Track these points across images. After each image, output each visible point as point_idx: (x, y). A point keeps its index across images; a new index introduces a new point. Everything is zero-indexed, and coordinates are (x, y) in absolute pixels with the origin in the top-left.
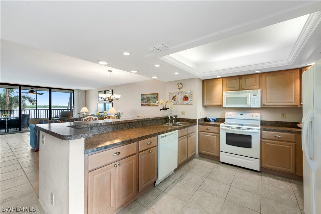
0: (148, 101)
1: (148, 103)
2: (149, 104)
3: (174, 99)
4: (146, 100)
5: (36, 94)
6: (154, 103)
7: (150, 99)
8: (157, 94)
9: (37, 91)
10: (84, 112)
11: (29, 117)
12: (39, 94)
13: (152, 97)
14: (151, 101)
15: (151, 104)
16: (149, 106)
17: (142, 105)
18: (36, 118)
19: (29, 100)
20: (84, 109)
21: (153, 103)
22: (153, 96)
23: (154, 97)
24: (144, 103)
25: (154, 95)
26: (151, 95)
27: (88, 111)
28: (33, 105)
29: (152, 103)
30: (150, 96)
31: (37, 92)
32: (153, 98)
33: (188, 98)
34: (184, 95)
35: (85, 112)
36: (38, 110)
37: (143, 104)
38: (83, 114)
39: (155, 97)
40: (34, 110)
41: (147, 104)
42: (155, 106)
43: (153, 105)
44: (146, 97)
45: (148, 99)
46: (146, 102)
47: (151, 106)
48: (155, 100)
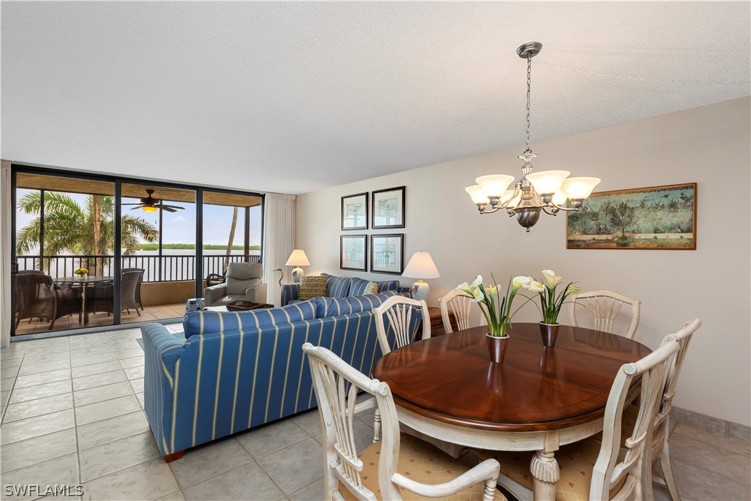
0: (616, 222)
1: (620, 234)
2: (624, 238)
4: (605, 220)
5: (158, 209)
6: (659, 236)
7: (631, 216)
8: (694, 186)
9: (161, 200)
10: (296, 267)
11: (141, 278)
12: (167, 208)
13: (649, 204)
14: (644, 224)
15: (637, 236)
16: (623, 245)
17: (572, 245)
18: (160, 280)
19: (142, 231)
20: (297, 258)
21: (656, 231)
23: (665, 202)
24: (585, 233)
25: (663, 193)
26: (642, 196)
27: (309, 264)
28: (149, 243)
29: (652, 236)
30: (634, 201)
31: (161, 203)
32: (658, 208)
35: (300, 267)
36: (166, 256)
37: (578, 236)
38: (295, 273)
39: (672, 205)
40: (155, 257)
41: (608, 241)
42: (676, 247)
43: (655, 245)
44: (605, 207)
45: (615, 215)
46: (600, 229)
47: (642, 247)
48: (675, 220)
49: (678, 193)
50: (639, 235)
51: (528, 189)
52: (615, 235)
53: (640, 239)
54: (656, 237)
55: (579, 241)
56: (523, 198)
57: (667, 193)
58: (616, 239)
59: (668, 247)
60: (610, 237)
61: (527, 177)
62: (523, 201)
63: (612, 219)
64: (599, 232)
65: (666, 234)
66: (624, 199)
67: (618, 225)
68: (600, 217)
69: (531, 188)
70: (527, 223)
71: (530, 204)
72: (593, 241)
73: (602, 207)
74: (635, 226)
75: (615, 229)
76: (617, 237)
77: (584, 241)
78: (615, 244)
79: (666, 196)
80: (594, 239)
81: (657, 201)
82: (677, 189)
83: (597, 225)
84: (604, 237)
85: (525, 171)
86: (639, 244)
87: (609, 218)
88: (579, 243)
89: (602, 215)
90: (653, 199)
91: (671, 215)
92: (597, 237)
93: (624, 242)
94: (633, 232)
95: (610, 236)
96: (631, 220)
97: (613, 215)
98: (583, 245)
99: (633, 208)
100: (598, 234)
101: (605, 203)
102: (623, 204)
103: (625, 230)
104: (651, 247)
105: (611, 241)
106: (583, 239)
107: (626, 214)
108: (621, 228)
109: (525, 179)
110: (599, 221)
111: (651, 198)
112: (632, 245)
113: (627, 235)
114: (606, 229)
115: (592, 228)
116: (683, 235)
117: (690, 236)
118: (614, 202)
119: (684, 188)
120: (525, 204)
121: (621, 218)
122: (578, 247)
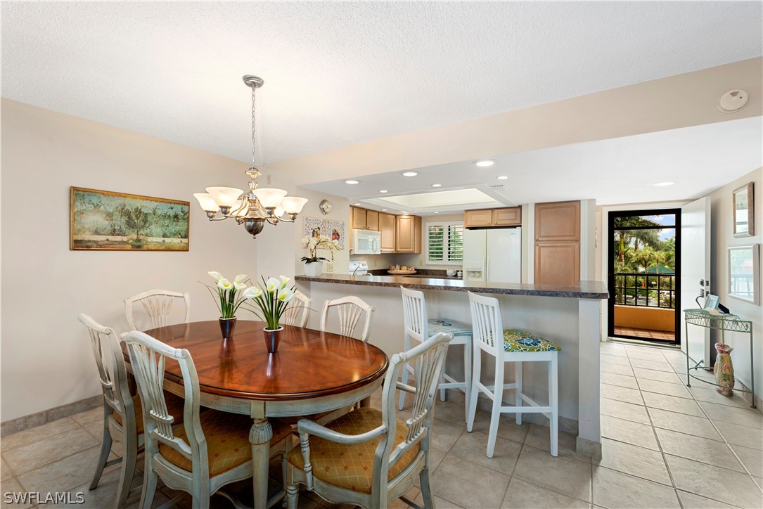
0: (131, 225)
1: (135, 236)
2: (138, 240)
3: (315, 234)
4: (120, 221)
6: (166, 240)
7: (145, 221)
8: (188, 204)
13: (159, 212)
14: (155, 229)
15: (150, 239)
16: (138, 247)
17: (79, 245)
21: (164, 236)
22: (164, 209)
23: (172, 213)
24: (97, 233)
25: (170, 205)
26: (154, 204)
29: (161, 239)
30: (148, 207)
32: (166, 216)
33: (339, 236)
34: (333, 228)
37: (88, 237)
39: (176, 217)
41: (123, 242)
42: (177, 249)
43: (163, 248)
44: (120, 208)
45: (130, 218)
46: (114, 230)
47: (154, 248)
48: (178, 228)
49: (180, 207)
50: (152, 238)
51: (254, 201)
52: (130, 237)
53: (152, 242)
54: (164, 241)
55: (89, 241)
56: (250, 209)
57: (172, 205)
58: (131, 241)
59: (173, 248)
60: (125, 239)
61: (253, 191)
62: (250, 212)
63: (127, 221)
64: (113, 233)
65: (171, 239)
66: (139, 204)
67: (133, 228)
68: (114, 217)
69: (257, 201)
70: (254, 230)
71: (256, 215)
72: (107, 242)
73: (117, 207)
74: (148, 230)
75: (130, 231)
76: (132, 239)
77: (95, 242)
78: (130, 246)
79: (172, 208)
80: (108, 240)
81: (165, 211)
82: (179, 204)
83: (111, 226)
84: (119, 238)
85: (251, 185)
86: (151, 246)
87: (124, 219)
88: (89, 244)
89: (117, 216)
90: (162, 209)
91: (175, 224)
92: (111, 238)
93: (138, 244)
94: (147, 235)
95: (125, 237)
96: (145, 224)
97: (129, 218)
98: (95, 245)
99: (146, 214)
100: (113, 235)
101: (120, 205)
102: (138, 208)
103: (139, 233)
104: (161, 248)
105: (127, 243)
106: (95, 239)
107: (140, 218)
108: (136, 231)
109: (251, 192)
110: (114, 222)
111: (161, 208)
112: (145, 247)
113: (141, 237)
114: (121, 231)
115: (105, 228)
116: (183, 240)
117: (185, 241)
118: (129, 205)
119: (183, 204)
120: (252, 214)
121: (136, 221)
122: (88, 248)
